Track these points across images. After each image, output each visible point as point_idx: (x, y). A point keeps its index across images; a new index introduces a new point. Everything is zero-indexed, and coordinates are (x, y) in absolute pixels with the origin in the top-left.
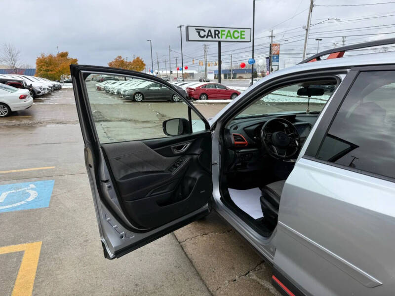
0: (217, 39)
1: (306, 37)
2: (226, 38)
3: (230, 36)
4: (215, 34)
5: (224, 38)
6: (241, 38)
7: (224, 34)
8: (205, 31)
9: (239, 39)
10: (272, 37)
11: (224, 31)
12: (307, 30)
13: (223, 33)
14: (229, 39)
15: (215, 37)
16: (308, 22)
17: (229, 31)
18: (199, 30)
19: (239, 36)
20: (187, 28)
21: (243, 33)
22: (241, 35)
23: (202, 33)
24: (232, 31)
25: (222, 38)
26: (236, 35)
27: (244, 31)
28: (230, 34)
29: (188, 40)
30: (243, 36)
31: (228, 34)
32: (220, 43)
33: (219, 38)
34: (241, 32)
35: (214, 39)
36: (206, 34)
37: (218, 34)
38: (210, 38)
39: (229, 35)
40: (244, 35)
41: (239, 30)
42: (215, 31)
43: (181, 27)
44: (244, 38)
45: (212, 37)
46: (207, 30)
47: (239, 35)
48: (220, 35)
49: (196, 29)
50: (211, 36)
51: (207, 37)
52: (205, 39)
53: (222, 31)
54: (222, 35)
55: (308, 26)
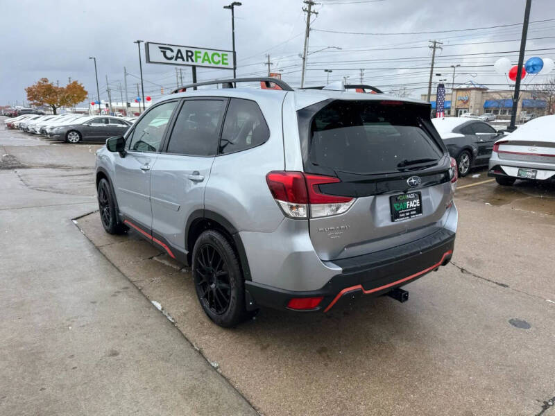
0: (190, 62)
1: (304, 69)
2: (203, 62)
3: (208, 60)
4: (187, 56)
5: (199, 62)
6: (223, 63)
7: (200, 57)
8: (172, 51)
9: (220, 65)
10: (269, 64)
11: (200, 53)
12: (304, 59)
13: (198, 55)
14: (206, 63)
15: (187, 60)
16: (305, 49)
17: (206, 53)
18: (164, 49)
19: (219, 61)
20: (147, 45)
21: (225, 57)
22: (223, 59)
23: (169, 54)
24: (210, 53)
25: (196, 61)
26: (216, 58)
27: (226, 55)
28: (208, 57)
29: (148, 61)
30: (225, 61)
31: (204, 57)
32: (194, 68)
33: (192, 61)
34: (223, 55)
35: (185, 63)
36: (174, 54)
37: (191, 57)
38: (180, 61)
39: (206, 58)
40: (226, 59)
41: (220, 53)
42: (187, 51)
43: (139, 42)
44: (227, 64)
45: (183, 60)
46: (176, 50)
47: (220, 59)
48: (194, 58)
49: (160, 48)
50: (182, 57)
51: (176, 60)
52: (173, 61)
53: (197, 52)
54: (197, 57)
55: (305, 53)
